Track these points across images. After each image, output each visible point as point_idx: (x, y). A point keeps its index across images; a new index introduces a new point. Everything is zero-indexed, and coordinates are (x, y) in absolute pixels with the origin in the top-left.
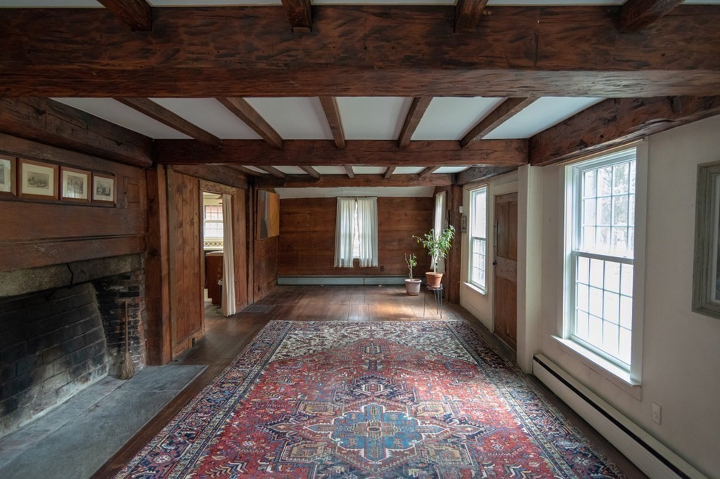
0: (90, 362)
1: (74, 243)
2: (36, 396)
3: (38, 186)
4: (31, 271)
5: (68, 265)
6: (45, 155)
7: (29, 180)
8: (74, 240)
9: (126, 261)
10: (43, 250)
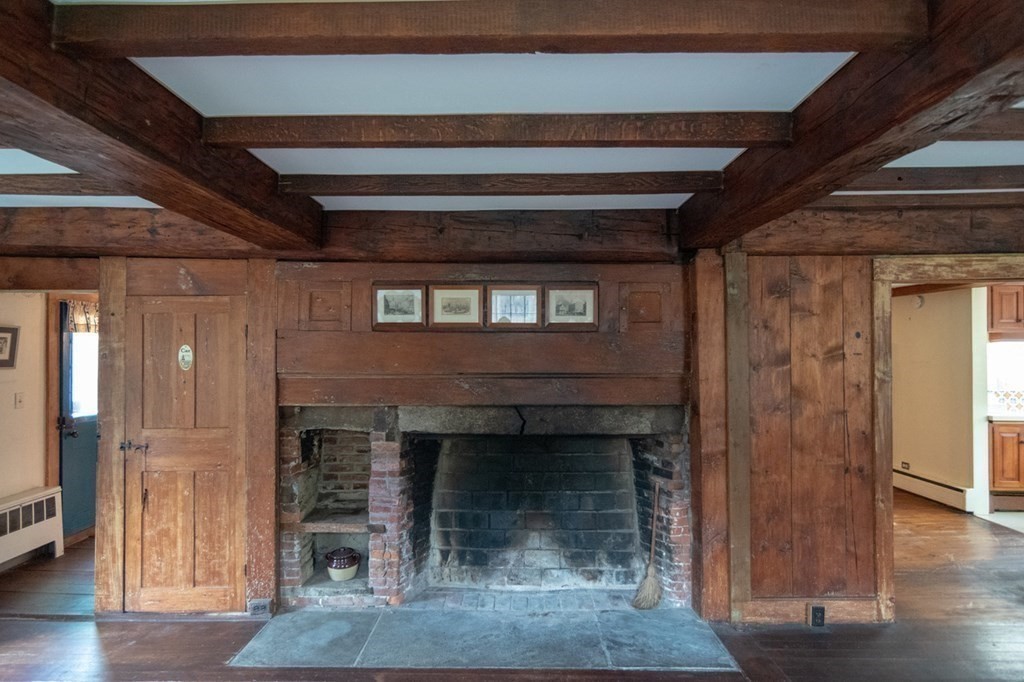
0: (602, 555)
1: (516, 381)
2: (512, 563)
3: (456, 313)
4: (459, 410)
5: (516, 407)
6: (468, 276)
7: (444, 308)
8: (511, 378)
9: (641, 417)
10: (467, 386)
